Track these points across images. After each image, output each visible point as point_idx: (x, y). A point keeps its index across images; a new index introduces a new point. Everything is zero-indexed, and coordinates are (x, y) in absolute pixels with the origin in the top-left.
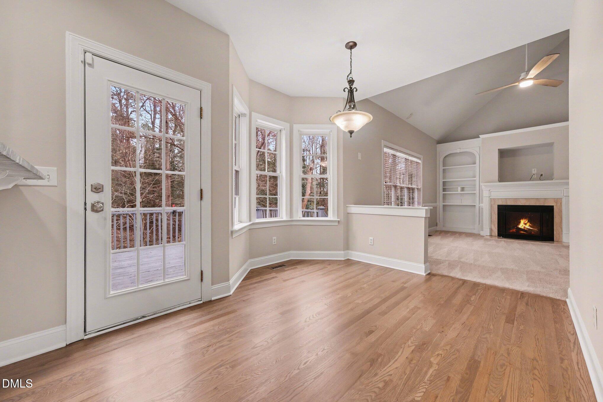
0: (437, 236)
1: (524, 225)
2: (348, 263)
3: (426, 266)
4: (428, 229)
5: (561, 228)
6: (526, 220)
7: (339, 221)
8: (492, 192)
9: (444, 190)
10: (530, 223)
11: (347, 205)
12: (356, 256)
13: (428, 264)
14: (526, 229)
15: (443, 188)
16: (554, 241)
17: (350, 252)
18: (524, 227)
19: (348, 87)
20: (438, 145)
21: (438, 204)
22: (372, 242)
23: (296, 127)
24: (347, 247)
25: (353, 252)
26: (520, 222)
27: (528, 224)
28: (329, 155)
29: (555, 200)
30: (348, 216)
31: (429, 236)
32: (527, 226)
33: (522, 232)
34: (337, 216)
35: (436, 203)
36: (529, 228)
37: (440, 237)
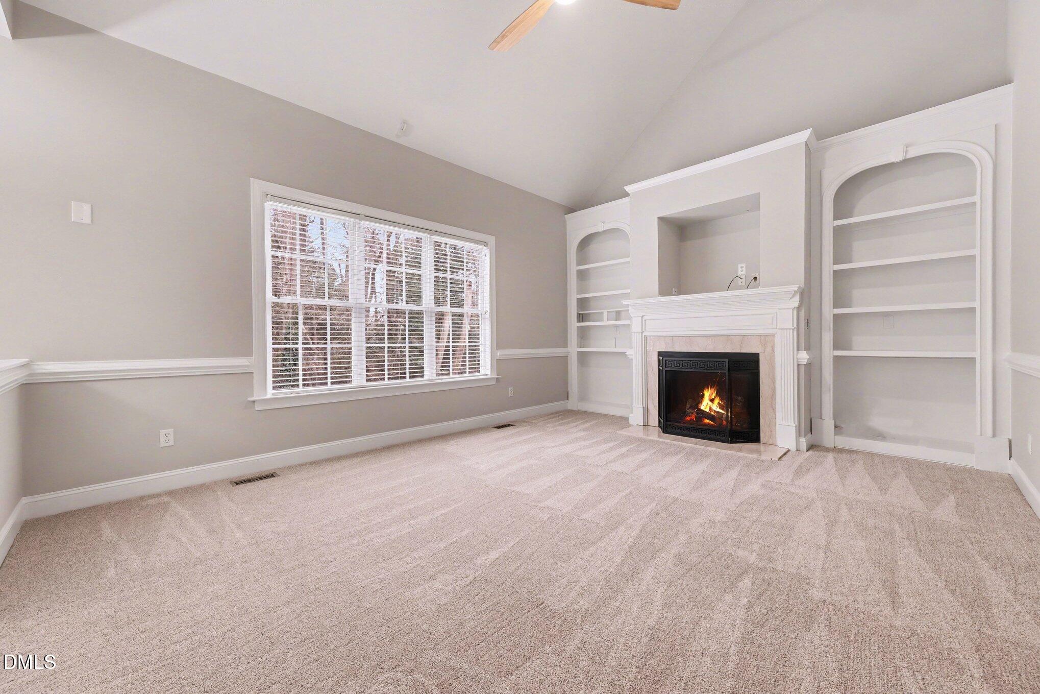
1: (710, 403)
5: (774, 410)
6: (713, 390)
8: (647, 321)
9: (581, 318)
10: (721, 399)
14: (713, 413)
15: (578, 314)
16: (761, 442)
18: (710, 409)
20: (568, 216)
21: (569, 349)
26: (703, 396)
27: (717, 401)
29: (762, 338)
32: (715, 407)
33: (707, 421)
35: (567, 347)
36: (718, 410)
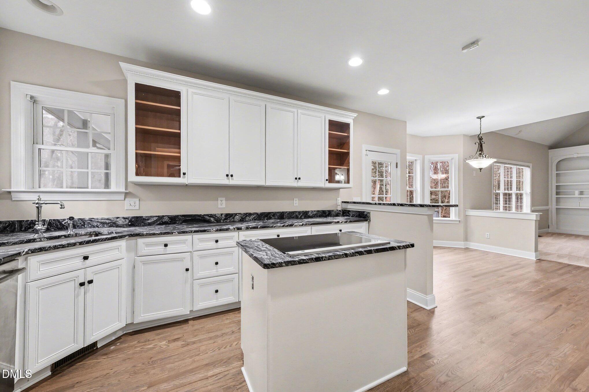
0: (548, 237)
2: (467, 249)
3: (536, 254)
4: (538, 231)
7: (460, 221)
9: (558, 194)
11: (466, 210)
12: (472, 245)
13: (538, 253)
15: (556, 193)
17: (468, 243)
19: (479, 142)
20: (550, 150)
21: (550, 206)
22: (489, 236)
23: (427, 157)
24: (466, 239)
25: (472, 243)
28: (452, 174)
30: (466, 216)
31: (539, 236)
34: (458, 217)
35: (548, 206)
37: (552, 238)
